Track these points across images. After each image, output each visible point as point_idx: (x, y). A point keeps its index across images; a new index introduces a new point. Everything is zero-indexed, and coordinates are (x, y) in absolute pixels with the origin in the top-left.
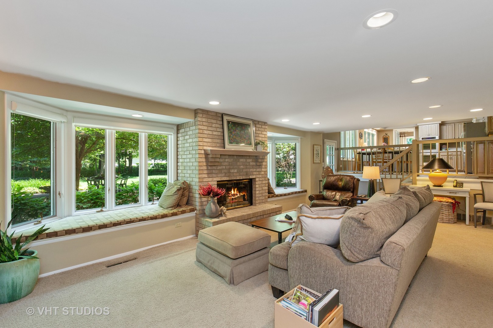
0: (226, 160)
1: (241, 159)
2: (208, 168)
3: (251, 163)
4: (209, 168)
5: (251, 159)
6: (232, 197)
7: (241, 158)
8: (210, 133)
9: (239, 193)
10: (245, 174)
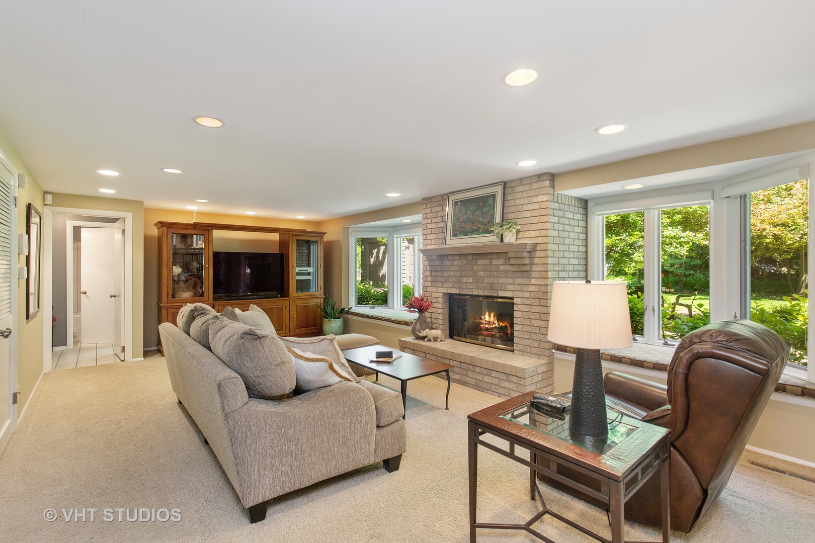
0: (456, 263)
1: (480, 261)
2: (431, 274)
3: (502, 268)
4: (434, 274)
5: (502, 259)
6: (487, 326)
7: (481, 259)
8: (434, 226)
9: (498, 322)
10: (488, 288)
